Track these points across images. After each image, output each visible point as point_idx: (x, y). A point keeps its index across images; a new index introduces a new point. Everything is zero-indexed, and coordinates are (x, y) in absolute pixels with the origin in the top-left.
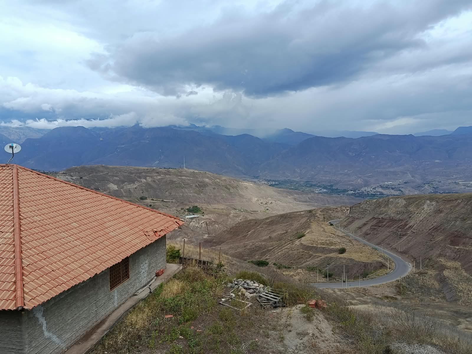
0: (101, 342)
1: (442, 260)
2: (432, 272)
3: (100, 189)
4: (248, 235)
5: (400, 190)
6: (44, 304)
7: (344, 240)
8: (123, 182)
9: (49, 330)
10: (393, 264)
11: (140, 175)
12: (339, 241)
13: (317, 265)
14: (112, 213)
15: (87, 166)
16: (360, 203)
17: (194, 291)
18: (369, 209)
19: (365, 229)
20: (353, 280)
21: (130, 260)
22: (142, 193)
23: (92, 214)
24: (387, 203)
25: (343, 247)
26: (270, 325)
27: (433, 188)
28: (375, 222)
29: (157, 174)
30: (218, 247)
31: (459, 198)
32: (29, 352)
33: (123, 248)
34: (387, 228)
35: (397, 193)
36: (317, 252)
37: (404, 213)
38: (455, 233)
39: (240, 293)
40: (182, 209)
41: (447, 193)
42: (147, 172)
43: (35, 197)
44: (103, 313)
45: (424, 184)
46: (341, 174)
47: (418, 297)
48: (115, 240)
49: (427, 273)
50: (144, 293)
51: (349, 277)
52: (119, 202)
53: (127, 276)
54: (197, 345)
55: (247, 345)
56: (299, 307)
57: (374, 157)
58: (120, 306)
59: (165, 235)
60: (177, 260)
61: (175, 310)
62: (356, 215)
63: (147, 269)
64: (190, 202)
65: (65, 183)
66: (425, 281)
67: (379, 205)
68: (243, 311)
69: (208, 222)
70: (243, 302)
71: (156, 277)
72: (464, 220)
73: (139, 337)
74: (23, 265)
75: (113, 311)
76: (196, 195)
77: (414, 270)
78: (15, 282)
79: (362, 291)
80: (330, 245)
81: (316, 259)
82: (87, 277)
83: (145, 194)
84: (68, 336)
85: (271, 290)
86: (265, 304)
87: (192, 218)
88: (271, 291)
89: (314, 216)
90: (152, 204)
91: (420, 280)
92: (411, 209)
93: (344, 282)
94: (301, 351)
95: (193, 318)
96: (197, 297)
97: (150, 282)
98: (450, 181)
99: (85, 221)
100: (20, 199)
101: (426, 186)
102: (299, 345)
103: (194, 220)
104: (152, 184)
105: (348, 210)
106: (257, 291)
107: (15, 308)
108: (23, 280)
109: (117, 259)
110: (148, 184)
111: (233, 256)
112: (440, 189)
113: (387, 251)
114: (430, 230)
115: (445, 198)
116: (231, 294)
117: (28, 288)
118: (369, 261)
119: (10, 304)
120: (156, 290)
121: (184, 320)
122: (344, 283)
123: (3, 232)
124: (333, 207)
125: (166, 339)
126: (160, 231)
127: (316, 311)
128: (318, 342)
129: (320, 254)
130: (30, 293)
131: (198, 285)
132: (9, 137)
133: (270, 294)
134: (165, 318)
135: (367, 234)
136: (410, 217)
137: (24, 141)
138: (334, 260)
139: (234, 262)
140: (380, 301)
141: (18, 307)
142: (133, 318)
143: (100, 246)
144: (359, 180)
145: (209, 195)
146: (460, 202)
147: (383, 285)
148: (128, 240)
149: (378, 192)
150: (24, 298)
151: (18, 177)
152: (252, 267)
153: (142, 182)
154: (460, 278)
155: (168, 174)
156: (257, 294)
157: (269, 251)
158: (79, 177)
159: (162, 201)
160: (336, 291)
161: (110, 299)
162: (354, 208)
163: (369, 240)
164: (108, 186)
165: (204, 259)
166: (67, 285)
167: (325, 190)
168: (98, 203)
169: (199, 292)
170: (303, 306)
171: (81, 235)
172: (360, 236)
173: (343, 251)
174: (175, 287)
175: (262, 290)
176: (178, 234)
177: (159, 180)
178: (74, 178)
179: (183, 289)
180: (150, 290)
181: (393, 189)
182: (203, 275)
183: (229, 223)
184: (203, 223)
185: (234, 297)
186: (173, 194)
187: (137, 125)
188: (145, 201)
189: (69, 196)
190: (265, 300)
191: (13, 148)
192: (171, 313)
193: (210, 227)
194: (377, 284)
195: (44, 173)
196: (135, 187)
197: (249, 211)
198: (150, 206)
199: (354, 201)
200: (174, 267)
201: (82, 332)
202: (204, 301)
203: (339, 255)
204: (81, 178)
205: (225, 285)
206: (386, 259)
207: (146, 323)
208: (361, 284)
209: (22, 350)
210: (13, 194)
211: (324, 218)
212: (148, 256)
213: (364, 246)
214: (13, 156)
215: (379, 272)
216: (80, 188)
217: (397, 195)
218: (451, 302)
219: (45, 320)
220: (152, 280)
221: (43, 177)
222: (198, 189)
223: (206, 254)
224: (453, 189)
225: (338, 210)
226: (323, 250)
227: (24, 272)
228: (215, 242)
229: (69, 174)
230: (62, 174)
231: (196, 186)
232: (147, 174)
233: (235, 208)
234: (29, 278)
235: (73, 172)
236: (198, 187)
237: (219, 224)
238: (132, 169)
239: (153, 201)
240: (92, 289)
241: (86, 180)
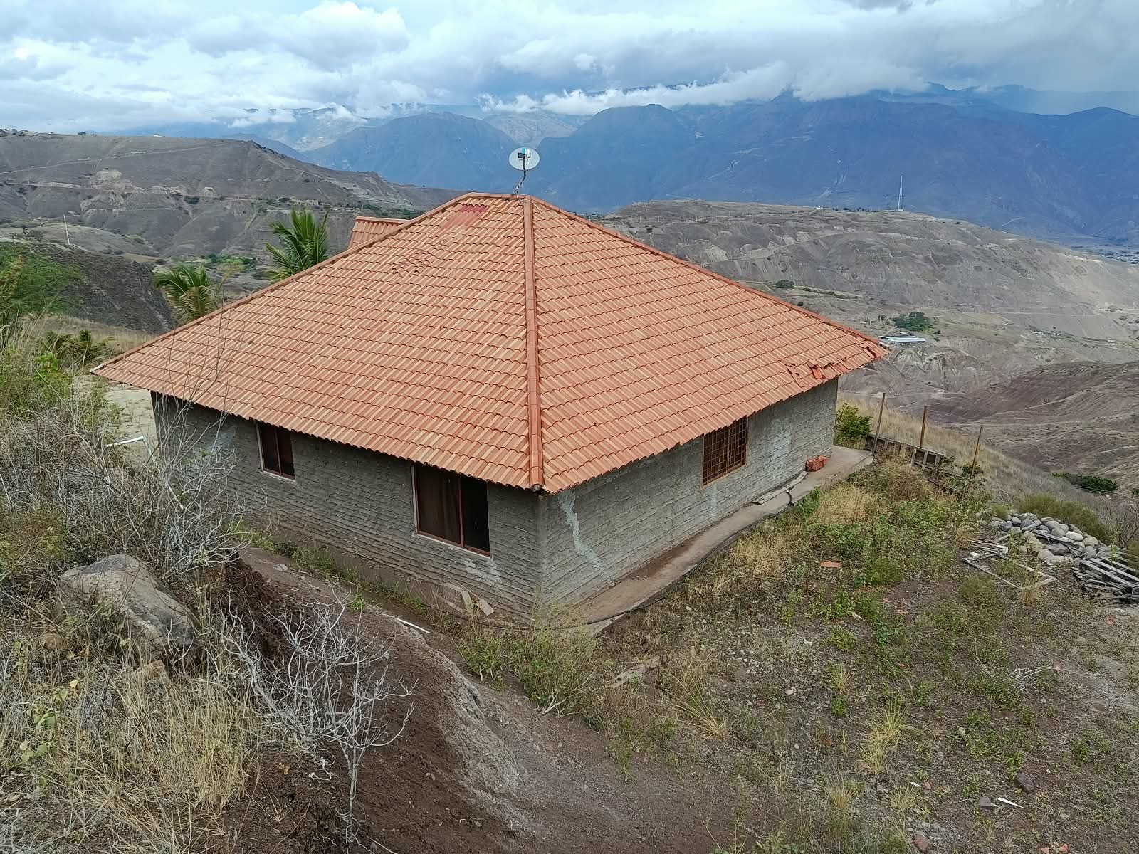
0: (680, 586)
3: (687, 257)
4: (1065, 405)
6: (576, 488)
8: (741, 242)
9: (583, 539)
11: (780, 226)
14: (718, 314)
15: (662, 202)
17: (897, 519)
21: (750, 426)
22: (783, 271)
26: (1103, 641)
29: (823, 225)
30: (973, 427)
32: (548, 571)
33: (736, 397)
39: (1024, 548)
42: (798, 216)
43: (564, 269)
44: (685, 530)
48: (719, 375)
50: (776, 503)
52: (734, 289)
53: (739, 459)
54: (895, 641)
55: (1029, 673)
58: (722, 520)
59: (836, 378)
60: (861, 442)
61: (847, 553)
63: (786, 451)
64: (904, 301)
65: (622, 240)
68: (1029, 592)
69: (947, 359)
70: (1031, 569)
71: (805, 473)
73: (761, 594)
74: (543, 407)
75: (707, 528)
76: (923, 283)
78: (528, 438)
82: (659, 447)
83: (790, 276)
84: (616, 558)
85: (1121, 555)
86: (1097, 587)
87: (905, 344)
88: (1122, 559)
90: (804, 300)
95: (890, 580)
96: (905, 536)
97: (790, 480)
99: (661, 328)
100: (537, 272)
103: (910, 349)
104: (810, 249)
106: (1076, 552)
107: (528, 487)
108: (541, 435)
109: (722, 418)
110: (799, 250)
111: (1009, 452)
116: (999, 546)
117: (550, 452)
119: (519, 477)
120: (803, 500)
121: (867, 582)
123: (507, 337)
125: (822, 612)
126: (825, 367)
130: (553, 462)
131: (910, 509)
132: (512, 136)
133: (1114, 566)
134: (823, 567)
139: (1012, 469)
141: (533, 486)
142: (747, 550)
143: (689, 386)
145: (959, 286)
148: (748, 378)
150: (543, 469)
151: (533, 224)
152: (1064, 490)
153: (784, 244)
155: (853, 224)
156: (1076, 559)
157: (1124, 454)
158: (645, 227)
159: (831, 294)
161: (701, 502)
164: (706, 251)
165: (927, 448)
166: (621, 458)
168: (688, 289)
169: (913, 524)
171: (652, 357)
174: (853, 501)
175: (1091, 550)
176: (863, 381)
177: (828, 241)
178: (634, 230)
179: (870, 512)
180: (789, 499)
182: (927, 487)
183: (1009, 365)
184: (935, 358)
185: (1006, 555)
186: (861, 277)
187: (787, 93)
188: (789, 291)
189: (630, 270)
190: (1096, 579)
191: (524, 157)
192: (836, 559)
193: (954, 373)
195: (581, 217)
196: (767, 254)
197: (1078, 339)
198: (800, 304)
200: (853, 458)
201: (642, 557)
202: (925, 550)
204: (650, 230)
205: (984, 522)
207: (778, 568)
209: (536, 566)
210: (525, 260)
212: (791, 421)
214: (525, 175)
216: (653, 253)
219: (578, 520)
220: (795, 477)
221: (579, 226)
222: (932, 268)
223: (937, 440)
227: (544, 420)
228: (962, 413)
229: (625, 221)
230: (611, 220)
231: (927, 259)
232: (800, 225)
233: (1033, 325)
234: (553, 433)
235: (633, 216)
236: (931, 262)
237: (977, 364)
238: (764, 211)
239: (807, 293)
240: (667, 475)
241: (658, 236)
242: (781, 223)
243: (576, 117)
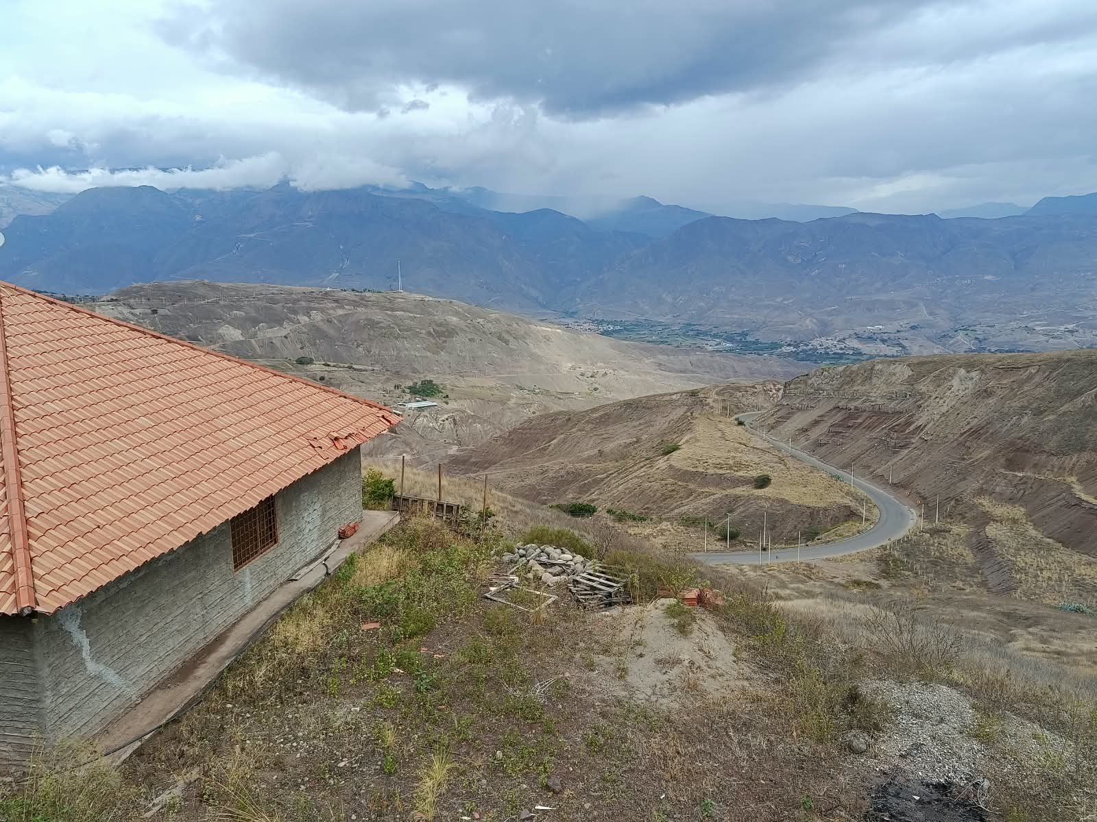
0: (217, 684)
1: (985, 503)
2: (960, 529)
3: (200, 338)
4: (550, 448)
5: (900, 345)
6: (81, 601)
7: (767, 457)
8: (255, 322)
9: (97, 657)
10: (876, 511)
11: (294, 306)
12: (757, 460)
13: (705, 513)
14: (233, 395)
15: (166, 283)
16: (807, 375)
17: (426, 570)
18: (828, 387)
19: (815, 434)
20: (783, 546)
21: (279, 504)
22: (301, 348)
23: (183, 397)
24: (869, 375)
25: (766, 473)
26: (597, 642)
27: (977, 342)
28: (838, 417)
29: (334, 305)
30: (482, 474)
31: (1033, 362)
32: (53, 705)
33: (260, 476)
34: (866, 431)
35: (893, 351)
36: (707, 484)
37: (906, 397)
38: (1019, 441)
39: (530, 575)
40: (397, 387)
41: (1007, 352)
42: (309, 297)
43: (46, 357)
44: (218, 622)
45: (955, 331)
46: (767, 307)
47: (927, 583)
48: (239, 456)
49: (950, 531)
50: (313, 576)
51: (774, 541)
52: (245, 369)
53: (271, 538)
54: (435, 686)
55: (546, 685)
56: (663, 605)
57: (844, 266)
58: (259, 603)
59: (358, 447)
60: (388, 503)
61: (385, 612)
62: (796, 402)
63: (318, 522)
64: (415, 371)
65: (115, 324)
66: (944, 548)
67: (849, 379)
68: (538, 613)
69: (457, 418)
70: (539, 593)
71: (338, 541)
72: (1039, 412)
73: (304, 671)
74: (28, 515)
75: (243, 616)
76: (429, 354)
77: (922, 523)
78: (11, 554)
79: (804, 570)
80: (736, 469)
81: (703, 501)
82: (178, 541)
83: (308, 352)
84: (141, 670)
85: (600, 567)
86: (587, 597)
87: (421, 409)
88: (601, 569)
89: (702, 403)
90: (326, 375)
91: (933, 545)
92: (922, 387)
93: (764, 549)
94: (664, 697)
95: (425, 629)
96: (434, 584)
97: (325, 550)
98: (1014, 324)
99: (170, 414)
100: (9, 362)
101: (960, 336)
102: (659, 686)
103: (425, 413)
104: (325, 327)
105: (780, 389)
106: (569, 571)
107: (15, 611)
108: (29, 548)
109: (247, 501)
110: (314, 328)
111: (515, 493)
112: (991, 342)
113: (863, 483)
114: (962, 434)
115: (1000, 363)
116: (511, 578)
117: (42, 566)
118: (822, 505)
119: (3, 602)
120: (340, 568)
121: (405, 635)
122: (763, 552)
124: (745, 382)
125: (366, 675)
126: (346, 438)
127: (698, 611)
128: (701, 678)
129: (712, 490)
130: (47, 577)
131: (435, 558)
133: (598, 577)
134: (363, 631)
135: (821, 445)
136: (920, 406)
137: (10, 222)
138: (743, 502)
139: (518, 507)
140: (841, 592)
141: (22, 609)
142: (287, 630)
143: (208, 471)
144: (809, 319)
145: (459, 355)
146: (1033, 371)
147: (850, 556)
148: (271, 456)
149: (849, 348)
150: (34, 588)
152: (558, 518)
153: (299, 323)
154: (1021, 541)
155: (361, 304)
156: (569, 577)
157: (597, 482)
158: (150, 309)
159: (350, 368)
160: (746, 570)
161: (236, 588)
162: (792, 386)
163: (823, 458)
164: (220, 331)
165: (448, 500)
166: (134, 559)
167: (728, 345)
168: (196, 372)
169: (440, 572)
170: (673, 601)
171: (162, 445)
172: (803, 449)
173: (763, 482)
174: (386, 561)
175: (579, 567)
176: (388, 446)
177: (343, 319)
178: (137, 311)
179: (402, 567)
180: (325, 569)
181: (883, 341)
182: (449, 536)
183: (505, 420)
184: (447, 419)
185: (518, 584)
186: (375, 351)
187: (285, 183)
188: (309, 367)
189: (128, 355)
190: (586, 590)
192: (376, 620)
193: (464, 430)
194: (838, 555)
195: (66, 300)
196: (284, 333)
197: (554, 393)
198: (322, 379)
199: (792, 370)
200: (382, 519)
201: (172, 663)
202: (453, 593)
203: (754, 491)
204: (155, 312)
205: (498, 558)
206: (860, 501)
207: (320, 642)
208: (800, 555)
209: (38, 701)
211: (725, 408)
212: (320, 493)
213: (811, 472)
215: (843, 528)
216: (154, 336)
217: (893, 356)
218: (997, 593)
219: (88, 637)
220: (329, 547)
221: (61, 310)
222: (433, 341)
223: (455, 491)
224: (1020, 343)
225: (756, 390)
226: (720, 481)
227: (31, 530)
228: (475, 464)
229: (125, 303)
230: (108, 301)
231: (429, 333)
232: (312, 305)
233: (520, 385)
234: (44, 544)
235: (135, 298)
236: (433, 336)
237: (483, 421)
238: (276, 292)
239: (327, 368)
240: (193, 567)
241: (165, 317)
242: (293, 303)
243: (56, 194)
